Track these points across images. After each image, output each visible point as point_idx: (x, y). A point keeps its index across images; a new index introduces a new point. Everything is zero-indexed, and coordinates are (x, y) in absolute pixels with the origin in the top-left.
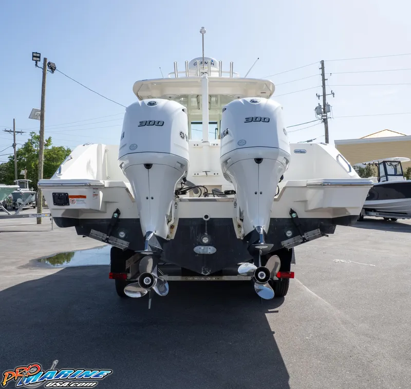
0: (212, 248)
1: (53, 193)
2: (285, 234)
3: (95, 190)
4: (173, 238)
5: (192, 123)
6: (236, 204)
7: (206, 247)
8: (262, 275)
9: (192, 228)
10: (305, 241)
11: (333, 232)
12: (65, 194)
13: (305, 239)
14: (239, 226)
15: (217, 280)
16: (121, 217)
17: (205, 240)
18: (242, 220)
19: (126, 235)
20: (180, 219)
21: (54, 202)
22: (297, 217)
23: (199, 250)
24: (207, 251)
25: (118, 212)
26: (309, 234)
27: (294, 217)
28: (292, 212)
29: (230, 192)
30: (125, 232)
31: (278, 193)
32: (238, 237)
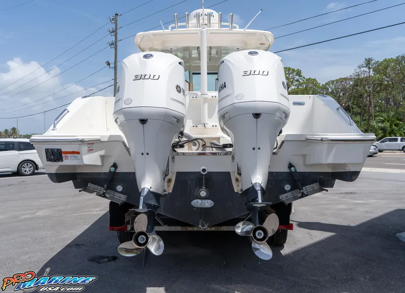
0: (209, 201)
1: (46, 149)
2: (284, 188)
3: (89, 146)
4: (170, 191)
5: (194, 74)
6: (234, 158)
7: (204, 201)
8: (260, 234)
9: (189, 182)
10: (303, 195)
11: (332, 186)
12: (58, 150)
13: (304, 194)
14: (237, 180)
15: (216, 230)
16: (118, 171)
17: (203, 193)
18: (240, 174)
19: (123, 189)
20: (178, 173)
21: (47, 159)
22: (296, 171)
23: (197, 203)
24: (205, 204)
25: (115, 166)
26: (308, 188)
27: (293, 170)
28: (290, 166)
29: (228, 146)
30: (122, 186)
31: (277, 147)
32: (236, 191)
